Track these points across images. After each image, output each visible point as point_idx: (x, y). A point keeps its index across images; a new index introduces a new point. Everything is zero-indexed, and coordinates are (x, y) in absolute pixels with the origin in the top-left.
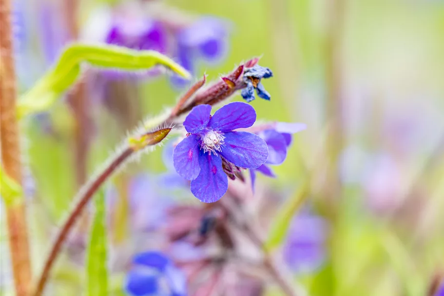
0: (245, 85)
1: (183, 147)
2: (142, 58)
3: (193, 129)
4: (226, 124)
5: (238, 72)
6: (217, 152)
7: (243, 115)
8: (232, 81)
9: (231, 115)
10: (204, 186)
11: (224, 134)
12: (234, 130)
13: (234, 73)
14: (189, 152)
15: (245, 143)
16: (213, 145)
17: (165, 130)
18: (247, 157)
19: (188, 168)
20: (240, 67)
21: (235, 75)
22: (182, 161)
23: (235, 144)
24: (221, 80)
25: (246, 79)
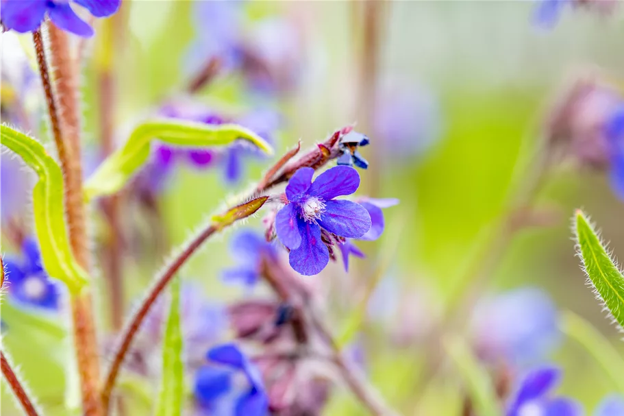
0: (342, 152)
1: (284, 214)
2: (220, 133)
3: (293, 196)
4: (327, 191)
5: (334, 138)
6: (318, 221)
7: (346, 180)
8: (327, 149)
9: (334, 180)
10: (303, 258)
11: (325, 201)
12: (333, 199)
13: (330, 140)
14: (289, 220)
15: (346, 212)
16: (314, 214)
17: (261, 198)
18: (350, 226)
19: (290, 236)
20: (335, 133)
21: (330, 142)
22: (284, 229)
23: (336, 213)
24: (317, 147)
25: (343, 146)
